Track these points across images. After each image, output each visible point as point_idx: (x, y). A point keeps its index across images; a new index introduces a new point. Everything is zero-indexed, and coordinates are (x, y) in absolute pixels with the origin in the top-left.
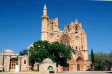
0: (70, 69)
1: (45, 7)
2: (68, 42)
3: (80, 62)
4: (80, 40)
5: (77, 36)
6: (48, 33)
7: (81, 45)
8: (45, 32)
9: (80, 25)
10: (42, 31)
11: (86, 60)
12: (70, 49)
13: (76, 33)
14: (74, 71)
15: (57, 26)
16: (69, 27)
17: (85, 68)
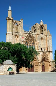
0: (35, 70)
1: (10, 9)
2: (33, 43)
3: (45, 64)
4: (45, 41)
5: (42, 38)
6: (12, 34)
7: (46, 46)
8: (10, 34)
9: (46, 26)
10: (7, 32)
11: (51, 62)
12: (33, 50)
13: (42, 34)
14: (39, 72)
15: (22, 27)
16: (34, 28)
17: (50, 69)
